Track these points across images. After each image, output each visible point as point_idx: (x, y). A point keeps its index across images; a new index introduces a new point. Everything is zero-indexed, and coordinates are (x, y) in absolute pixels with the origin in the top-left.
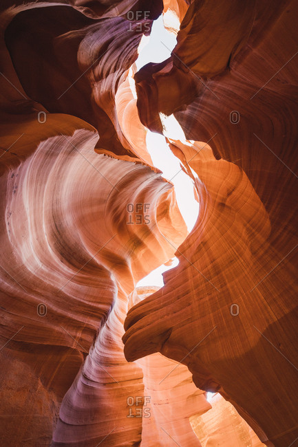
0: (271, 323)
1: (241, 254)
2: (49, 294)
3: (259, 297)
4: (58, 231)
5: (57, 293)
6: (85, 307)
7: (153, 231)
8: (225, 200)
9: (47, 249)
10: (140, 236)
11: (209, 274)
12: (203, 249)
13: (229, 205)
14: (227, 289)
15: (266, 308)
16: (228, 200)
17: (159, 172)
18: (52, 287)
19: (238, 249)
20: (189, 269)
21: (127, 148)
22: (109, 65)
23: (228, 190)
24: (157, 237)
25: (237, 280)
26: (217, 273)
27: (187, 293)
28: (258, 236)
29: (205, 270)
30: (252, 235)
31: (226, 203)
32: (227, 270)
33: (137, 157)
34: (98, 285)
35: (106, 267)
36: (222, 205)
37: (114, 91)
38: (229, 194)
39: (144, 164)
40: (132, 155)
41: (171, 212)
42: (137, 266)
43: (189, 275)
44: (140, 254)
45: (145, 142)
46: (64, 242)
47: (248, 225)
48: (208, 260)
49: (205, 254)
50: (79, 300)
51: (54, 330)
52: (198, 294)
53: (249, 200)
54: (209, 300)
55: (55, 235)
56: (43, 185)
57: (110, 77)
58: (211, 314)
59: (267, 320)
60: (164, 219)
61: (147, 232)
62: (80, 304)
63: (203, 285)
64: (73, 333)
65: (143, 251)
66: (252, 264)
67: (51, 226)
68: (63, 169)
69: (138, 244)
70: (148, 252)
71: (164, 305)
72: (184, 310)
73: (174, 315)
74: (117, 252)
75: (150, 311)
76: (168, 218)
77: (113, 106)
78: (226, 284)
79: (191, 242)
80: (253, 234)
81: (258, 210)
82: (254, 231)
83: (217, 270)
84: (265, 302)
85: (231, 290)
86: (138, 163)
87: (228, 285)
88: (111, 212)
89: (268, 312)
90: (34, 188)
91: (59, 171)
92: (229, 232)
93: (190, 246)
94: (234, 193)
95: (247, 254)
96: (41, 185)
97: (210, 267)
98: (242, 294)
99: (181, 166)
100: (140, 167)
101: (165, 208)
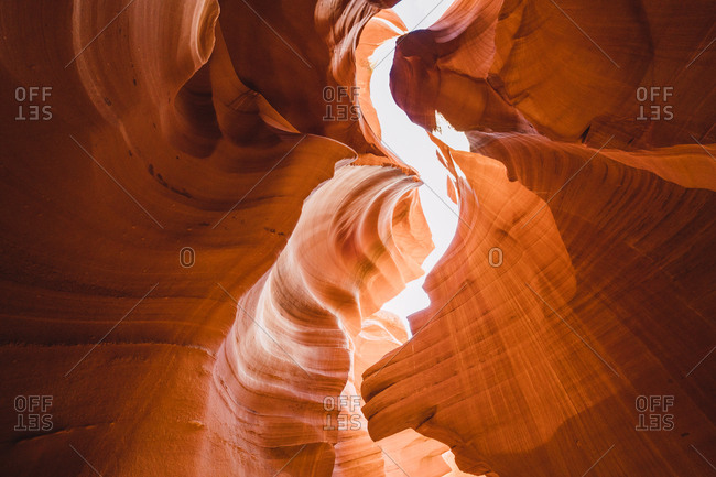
0: (570, 416)
1: (527, 310)
2: (287, 375)
3: (554, 379)
4: (280, 277)
5: (295, 370)
6: (323, 380)
7: (388, 247)
8: (509, 228)
10: (370, 257)
11: (481, 331)
12: (470, 290)
13: (513, 236)
14: (507, 358)
15: (563, 395)
16: (514, 228)
18: (289, 365)
19: (523, 303)
20: (448, 317)
21: (369, 141)
23: (515, 215)
24: (393, 255)
25: (520, 346)
26: (492, 332)
27: (450, 355)
28: (555, 293)
29: (474, 324)
30: (546, 291)
31: (510, 233)
32: (506, 329)
33: (383, 155)
34: (328, 342)
35: (331, 310)
36: (502, 233)
38: (516, 221)
39: (394, 166)
40: (378, 152)
41: (412, 214)
42: (367, 300)
43: (451, 328)
44: (371, 281)
45: (368, 88)
46: (286, 289)
47: (541, 274)
48: (477, 309)
49: (473, 299)
51: (303, 424)
52: (467, 358)
53: (545, 237)
54: (484, 370)
55: (276, 282)
57: (354, 28)
58: (488, 391)
59: (565, 413)
60: (400, 224)
61: (380, 249)
62: (319, 378)
63: (473, 346)
64: (320, 422)
65: (373, 278)
66: (544, 330)
69: (368, 267)
70: (382, 279)
71: (419, 370)
72: (449, 381)
73: (437, 387)
74: (343, 287)
75: (400, 376)
76: (406, 222)
78: (504, 350)
79: (447, 271)
80: (548, 288)
81: (557, 256)
82: (549, 284)
83: (492, 328)
84: (561, 387)
85: (512, 360)
86: (386, 165)
87: (509, 352)
89: (566, 401)
92: (509, 273)
93: (446, 278)
94: (522, 220)
95: (537, 312)
97: (481, 320)
98: (527, 368)
99: (438, 154)
100: (388, 169)
101: (404, 208)
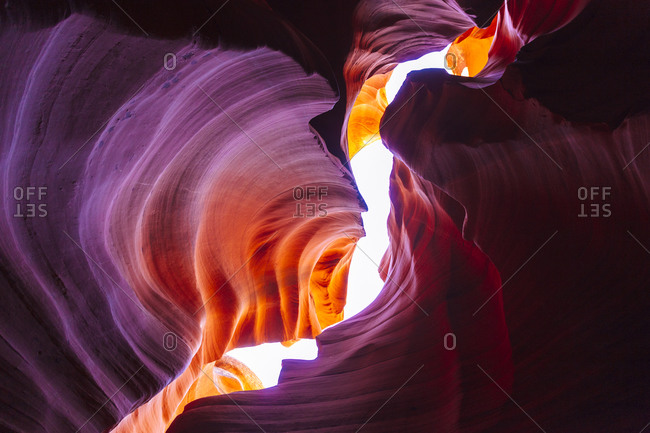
4: (175, 197)
9: (137, 214)
17: (364, 207)
22: (383, 42)
37: (368, 73)
50: (127, 338)
55: (165, 201)
56: (210, 114)
57: (376, 55)
67: (170, 183)
68: (253, 114)
77: (357, 89)
86: (346, 177)
88: (264, 220)
90: (194, 108)
91: (245, 114)
96: (207, 112)
